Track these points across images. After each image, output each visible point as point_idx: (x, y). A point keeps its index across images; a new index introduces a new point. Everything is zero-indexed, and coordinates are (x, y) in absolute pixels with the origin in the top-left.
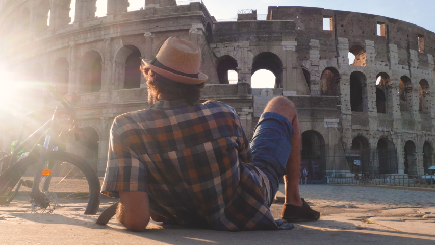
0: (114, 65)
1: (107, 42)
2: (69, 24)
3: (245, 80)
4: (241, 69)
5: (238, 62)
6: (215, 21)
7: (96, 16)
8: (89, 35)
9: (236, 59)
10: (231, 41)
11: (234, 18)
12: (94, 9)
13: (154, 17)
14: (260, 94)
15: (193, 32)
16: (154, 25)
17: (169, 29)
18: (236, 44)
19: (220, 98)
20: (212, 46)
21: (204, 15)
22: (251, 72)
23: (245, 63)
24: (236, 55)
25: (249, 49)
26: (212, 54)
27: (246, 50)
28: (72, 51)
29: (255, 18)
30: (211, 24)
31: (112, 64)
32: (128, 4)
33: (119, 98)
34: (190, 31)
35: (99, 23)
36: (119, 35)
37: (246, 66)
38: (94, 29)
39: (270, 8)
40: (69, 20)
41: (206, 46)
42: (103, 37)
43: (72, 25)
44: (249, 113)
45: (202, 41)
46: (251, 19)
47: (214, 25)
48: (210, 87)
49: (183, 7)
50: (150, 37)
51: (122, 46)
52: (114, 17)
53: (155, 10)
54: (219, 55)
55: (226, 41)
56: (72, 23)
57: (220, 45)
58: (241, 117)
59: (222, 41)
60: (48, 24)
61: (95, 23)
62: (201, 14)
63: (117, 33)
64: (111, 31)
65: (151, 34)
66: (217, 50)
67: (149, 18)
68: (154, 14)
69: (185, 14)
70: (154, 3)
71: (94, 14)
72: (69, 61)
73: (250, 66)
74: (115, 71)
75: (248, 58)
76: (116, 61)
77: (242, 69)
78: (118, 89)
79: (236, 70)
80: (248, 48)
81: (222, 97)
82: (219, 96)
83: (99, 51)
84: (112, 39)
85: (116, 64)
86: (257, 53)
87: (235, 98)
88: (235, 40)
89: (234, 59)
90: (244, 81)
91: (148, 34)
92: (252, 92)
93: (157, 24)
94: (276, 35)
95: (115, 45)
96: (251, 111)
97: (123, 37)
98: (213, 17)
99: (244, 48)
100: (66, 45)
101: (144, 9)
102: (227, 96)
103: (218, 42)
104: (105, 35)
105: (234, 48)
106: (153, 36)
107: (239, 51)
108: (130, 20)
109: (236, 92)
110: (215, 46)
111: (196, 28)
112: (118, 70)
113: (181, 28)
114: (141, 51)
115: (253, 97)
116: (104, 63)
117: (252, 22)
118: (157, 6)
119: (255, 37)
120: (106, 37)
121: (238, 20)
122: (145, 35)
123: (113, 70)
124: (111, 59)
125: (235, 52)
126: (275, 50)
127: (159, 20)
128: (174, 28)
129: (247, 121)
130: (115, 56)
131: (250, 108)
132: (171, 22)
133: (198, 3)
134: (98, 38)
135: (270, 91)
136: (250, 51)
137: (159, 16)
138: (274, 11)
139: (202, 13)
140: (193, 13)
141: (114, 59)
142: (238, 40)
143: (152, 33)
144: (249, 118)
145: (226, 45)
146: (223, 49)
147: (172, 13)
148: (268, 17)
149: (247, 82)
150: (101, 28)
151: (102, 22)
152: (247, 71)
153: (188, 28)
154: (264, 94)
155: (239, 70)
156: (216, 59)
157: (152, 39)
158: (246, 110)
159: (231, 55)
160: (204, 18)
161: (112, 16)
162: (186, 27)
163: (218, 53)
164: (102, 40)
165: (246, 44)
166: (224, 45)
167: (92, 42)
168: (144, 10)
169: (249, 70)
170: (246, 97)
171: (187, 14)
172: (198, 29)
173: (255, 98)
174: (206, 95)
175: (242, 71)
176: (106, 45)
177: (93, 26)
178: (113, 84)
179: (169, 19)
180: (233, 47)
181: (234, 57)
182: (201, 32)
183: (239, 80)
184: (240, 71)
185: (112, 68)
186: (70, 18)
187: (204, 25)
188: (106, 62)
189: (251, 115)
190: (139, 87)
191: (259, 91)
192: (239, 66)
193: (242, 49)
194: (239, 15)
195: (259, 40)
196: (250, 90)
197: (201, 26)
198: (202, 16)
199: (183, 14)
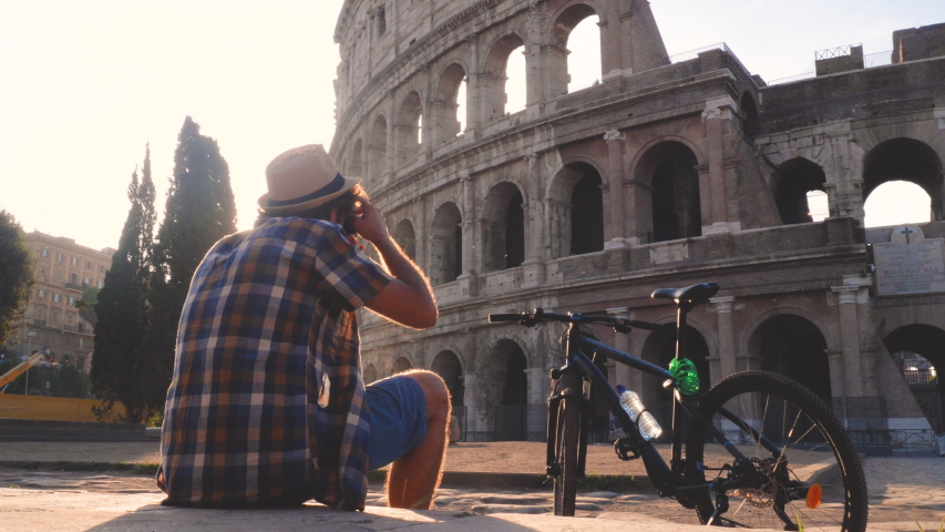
0: (547, 208)
1: (530, 162)
2: (458, 135)
3: (848, 211)
4: (834, 187)
5: (826, 170)
6: (764, 84)
7: (506, 112)
8: (494, 152)
9: (820, 164)
10: (805, 125)
11: (808, 72)
12: (503, 98)
13: (622, 97)
14: (889, 240)
15: (711, 116)
16: (623, 114)
17: (656, 117)
18: (818, 130)
19: (785, 257)
20: (760, 141)
21: (732, 77)
22: (861, 191)
23: (844, 170)
24: (820, 155)
25: (851, 137)
26: (762, 160)
27: (843, 141)
28: (466, 189)
29: (861, 64)
30: (753, 93)
31: (543, 206)
32: (567, 79)
33: (561, 275)
34: (704, 114)
35: (513, 126)
36: (552, 144)
37: (848, 178)
38: (502, 139)
39: (899, 36)
40: (457, 127)
41: (744, 145)
42: (521, 153)
43: (462, 137)
44: (862, 288)
45: (732, 133)
46: (849, 68)
47: (760, 95)
48: (760, 233)
49: (683, 66)
50: (617, 140)
51: (561, 165)
52: (542, 109)
53: (624, 82)
54: (777, 160)
55: (793, 126)
56: (461, 133)
57: (779, 138)
58: (843, 297)
59: (781, 128)
60: (420, 142)
61: (505, 126)
62: (726, 75)
63: (549, 140)
64: (538, 137)
65: (618, 134)
66: (773, 148)
67: (612, 99)
68: (622, 90)
69: (688, 80)
70: (621, 68)
71: (503, 108)
72: (460, 209)
73: (859, 176)
74: (551, 219)
75: (850, 158)
76: (550, 199)
77: (838, 185)
78: (560, 256)
79: (824, 189)
80: (847, 135)
81: (790, 256)
82: (785, 253)
83: (515, 182)
84: (540, 155)
85: (551, 206)
86: (873, 145)
87: (822, 255)
88: (815, 122)
89: (816, 165)
90: (843, 214)
91: (613, 134)
92: (867, 237)
93: (631, 110)
94: (918, 96)
95: (547, 165)
96: (867, 281)
97: (561, 148)
98: (757, 78)
99: (837, 136)
100: (453, 177)
101: (600, 82)
102: (803, 251)
103: (773, 131)
104: (525, 148)
105: (814, 141)
106: (624, 138)
107: (828, 144)
108: (572, 111)
109: (824, 241)
110: (766, 140)
111: (717, 107)
112: (555, 218)
113: (683, 111)
114: (601, 173)
115: (870, 249)
116: (528, 205)
117: (852, 74)
118: (628, 73)
119: (864, 108)
120: (529, 152)
121: (818, 73)
122: (606, 137)
123: (547, 217)
124: (540, 197)
125: (817, 149)
126: (919, 131)
127: (633, 103)
128: (667, 115)
129: (858, 306)
130: (548, 189)
131: (863, 275)
132: (660, 103)
133: (718, 51)
134: (512, 156)
135: (915, 231)
136: (854, 141)
137: (633, 93)
138: (906, 40)
139: (727, 73)
140: (706, 76)
141: (547, 196)
142: (821, 121)
143: (621, 130)
144: (864, 298)
145: (793, 136)
146: (786, 144)
147: (662, 83)
148: (895, 56)
149: (852, 215)
150: (515, 135)
151: (518, 122)
152: (850, 188)
153: (699, 109)
154: (898, 238)
155: (829, 188)
156: (772, 170)
157: (622, 144)
158: (853, 281)
159: (808, 156)
160: (733, 81)
161: (537, 107)
162: (693, 109)
163: (776, 156)
164: (521, 159)
165: (842, 127)
166: (789, 135)
167: (502, 166)
168: (602, 86)
169: (856, 186)
170: (851, 249)
171: (693, 79)
172: (722, 108)
173: (877, 250)
174: (750, 253)
175: (838, 189)
176: (530, 168)
177: (501, 134)
178: (548, 247)
179: (655, 95)
180: (810, 139)
181: (815, 161)
182: (728, 115)
183: (832, 212)
184: (832, 192)
185: (543, 214)
186: (459, 124)
187: (735, 98)
188: (531, 203)
189: (866, 293)
190: (601, 248)
191: (887, 234)
192: (829, 180)
193: (834, 140)
194: (819, 63)
195: (875, 113)
196: (859, 233)
197: (727, 100)
198: (727, 78)
199: (684, 82)
